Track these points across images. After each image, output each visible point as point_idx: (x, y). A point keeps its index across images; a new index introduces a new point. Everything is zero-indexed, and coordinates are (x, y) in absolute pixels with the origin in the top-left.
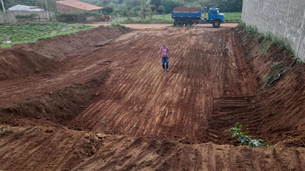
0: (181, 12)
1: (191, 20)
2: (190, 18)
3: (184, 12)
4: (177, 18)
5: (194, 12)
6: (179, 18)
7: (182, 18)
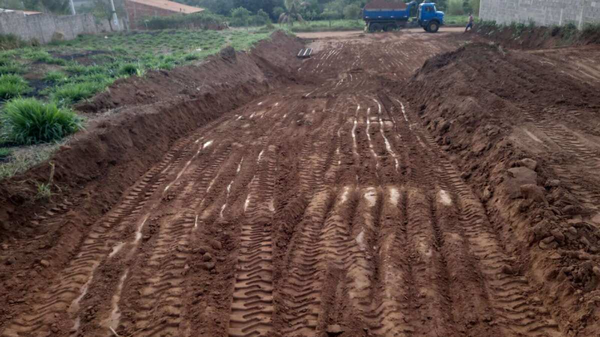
0: (378, 10)
1: (394, 22)
2: (392, 19)
3: (383, 10)
4: (373, 19)
5: (398, 10)
6: (376, 20)
7: (379, 19)
